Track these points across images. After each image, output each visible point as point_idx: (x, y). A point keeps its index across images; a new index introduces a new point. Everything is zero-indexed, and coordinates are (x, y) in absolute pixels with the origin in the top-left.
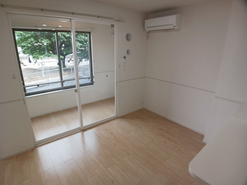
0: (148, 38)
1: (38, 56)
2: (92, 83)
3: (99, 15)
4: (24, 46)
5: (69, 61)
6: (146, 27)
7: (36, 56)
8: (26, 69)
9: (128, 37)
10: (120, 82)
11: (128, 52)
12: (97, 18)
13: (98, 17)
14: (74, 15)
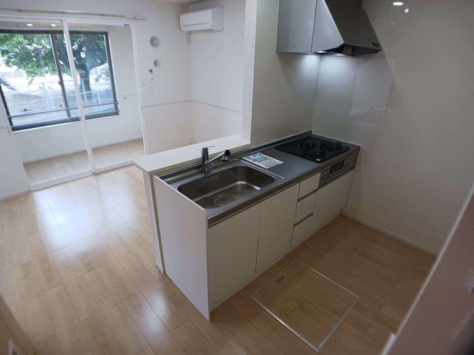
0: (189, 42)
1: (34, 71)
2: (117, 113)
3: (102, 13)
4: (7, 52)
5: (97, 80)
6: (182, 27)
7: (32, 70)
8: (15, 96)
9: (154, 42)
10: (146, 107)
11: (156, 63)
12: (101, 17)
13: (102, 15)
14: (65, 15)
